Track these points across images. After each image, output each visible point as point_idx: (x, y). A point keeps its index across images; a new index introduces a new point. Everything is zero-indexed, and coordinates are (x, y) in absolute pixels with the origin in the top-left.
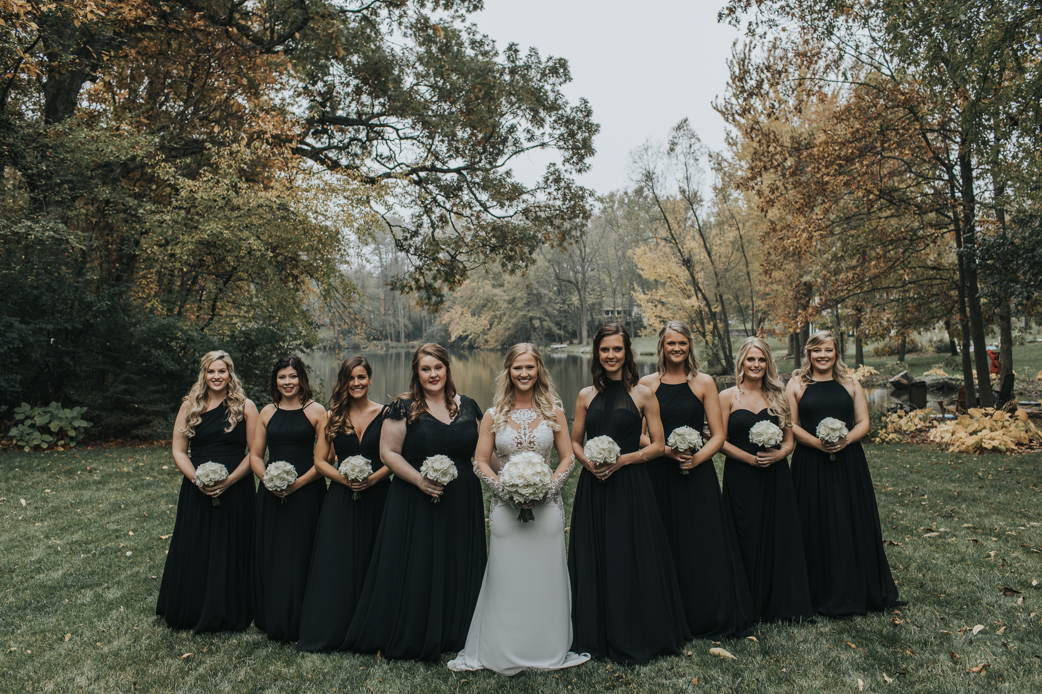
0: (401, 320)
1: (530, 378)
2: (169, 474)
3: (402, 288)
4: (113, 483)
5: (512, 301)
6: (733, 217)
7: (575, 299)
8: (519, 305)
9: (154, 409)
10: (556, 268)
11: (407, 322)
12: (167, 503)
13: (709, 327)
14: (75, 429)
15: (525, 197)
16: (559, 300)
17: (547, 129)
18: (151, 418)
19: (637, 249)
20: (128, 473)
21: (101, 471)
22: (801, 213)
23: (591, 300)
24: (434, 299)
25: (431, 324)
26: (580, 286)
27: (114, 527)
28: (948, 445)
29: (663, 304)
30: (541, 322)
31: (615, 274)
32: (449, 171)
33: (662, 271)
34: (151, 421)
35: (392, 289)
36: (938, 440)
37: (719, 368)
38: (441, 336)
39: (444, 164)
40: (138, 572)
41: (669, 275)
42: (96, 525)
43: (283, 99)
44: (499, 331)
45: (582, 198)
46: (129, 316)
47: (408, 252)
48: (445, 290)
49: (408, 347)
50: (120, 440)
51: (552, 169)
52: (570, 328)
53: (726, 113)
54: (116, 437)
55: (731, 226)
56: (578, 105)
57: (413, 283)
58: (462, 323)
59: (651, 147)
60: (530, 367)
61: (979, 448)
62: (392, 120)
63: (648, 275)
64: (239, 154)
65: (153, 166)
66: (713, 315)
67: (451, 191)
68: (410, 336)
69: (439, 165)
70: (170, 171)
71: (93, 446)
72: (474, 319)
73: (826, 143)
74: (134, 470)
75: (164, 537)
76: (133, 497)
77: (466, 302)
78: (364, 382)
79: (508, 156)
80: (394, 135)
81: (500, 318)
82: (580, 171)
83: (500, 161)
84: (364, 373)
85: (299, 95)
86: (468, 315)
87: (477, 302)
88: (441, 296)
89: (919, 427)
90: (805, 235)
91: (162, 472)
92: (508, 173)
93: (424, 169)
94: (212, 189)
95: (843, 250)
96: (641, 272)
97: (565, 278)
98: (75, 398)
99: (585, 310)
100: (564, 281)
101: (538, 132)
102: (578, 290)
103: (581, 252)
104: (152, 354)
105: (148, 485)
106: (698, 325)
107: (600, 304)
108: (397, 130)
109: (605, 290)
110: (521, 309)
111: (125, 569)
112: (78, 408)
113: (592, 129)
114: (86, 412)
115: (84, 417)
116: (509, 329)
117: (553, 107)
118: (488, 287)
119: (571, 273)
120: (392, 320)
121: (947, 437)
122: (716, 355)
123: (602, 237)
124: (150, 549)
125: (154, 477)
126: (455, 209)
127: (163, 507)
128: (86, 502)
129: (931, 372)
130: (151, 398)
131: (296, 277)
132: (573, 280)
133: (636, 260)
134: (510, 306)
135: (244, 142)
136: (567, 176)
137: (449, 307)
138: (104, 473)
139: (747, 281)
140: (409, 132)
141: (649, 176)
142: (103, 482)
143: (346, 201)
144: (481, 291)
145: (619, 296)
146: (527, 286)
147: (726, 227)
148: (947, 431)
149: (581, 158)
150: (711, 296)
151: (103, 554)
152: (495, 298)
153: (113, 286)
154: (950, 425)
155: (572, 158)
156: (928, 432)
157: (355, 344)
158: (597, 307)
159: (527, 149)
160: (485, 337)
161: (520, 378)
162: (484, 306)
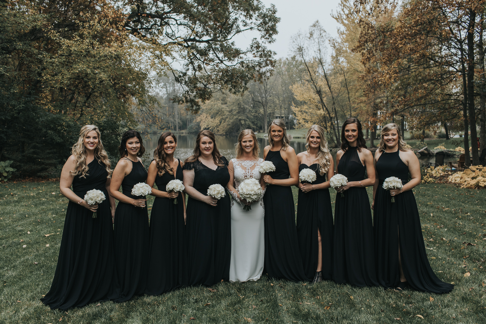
0: (177, 120)
1: (251, 146)
2: (55, 197)
3: (179, 101)
4: (24, 202)
5: (231, 111)
6: (342, 70)
7: (262, 111)
8: (234, 113)
9: (50, 162)
10: (253, 95)
11: (179, 121)
12: (52, 214)
13: (329, 124)
14: (7, 172)
15: (241, 55)
16: (254, 111)
17: (254, 20)
18: (47, 166)
19: (294, 85)
20: (33, 196)
21: (18, 195)
22: (386, 64)
23: (269, 111)
24: (195, 108)
25: (191, 122)
26: (264, 105)
27: (20, 228)
28: (460, 184)
29: (306, 113)
30: (245, 121)
31: (281, 98)
32: (203, 41)
33: (306, 96)
34: (47, 169)
35: (174, 102)
36: (453, 182)
37: (333, 145)
38: (196, 128)
39: (200, 38)
40: (28, 259)
41: (310, 98)
42: (10, 227)
43: (118, 7)
44: (225, 126)
45: (270, 56)
46: (36, 113)
47: (181, 83)
48: (200, 103)
49: (180, 133)
50: (32, 178)
51: (255, 41)
52: (259, 125)
53: (338, 19)
54: (29, 177)
55: (340, 74)
56: (270, 7)
57: (184, 99)
58: (206, 122)
59: (302, 34)
60: (250, 141)
61: (477, 186)
62: (174, 15)
63: (299, 98)
64: (94, 27)
65: (47, 33)
66: (331, 118)
67: (204, 53)
68: (181, 128)
69: (197, 38)
70: (57, 35)
71: (17, 181)
72: (212, 120)
73: (401, 27)
74: (36, 195)
75: (47, 236)
76: (35, 210)
77: (208, 111)
78: (173, 145)
79: (233, 34)
80: (174, 22)
81: (225, 120)
82: (270, 42)
83: (229, 37)
84: (173, 140)
85: (126, 4)
86: (209, 118)
87: (214, 112)
88: (199, 106)
89: (442, 174)
90: (388, 76)
91: (52, 196)
92: (232, 44)
93: (190, 40)
94: (79, 45)
95: (401, 85)
96: (296, 97)
97: (256, 100)
98: (7, 156)
99: (266, 116)
100: (256, 101)
101: (248, 21)
102: (264, 106)
103: (265, 87)
104: (48, 133)
105: (43, 204)
106: (324, 123)
107: (274, 113)
108: (176, 20)
109: (276, 106)
110: (235, 115)
111: (20, 257)
112: (8, 161)
113: (276, 20)
114: (13, 163)
115: (11, 166)
116: (229, 125)
117: (257, 9)
118: (219, 104)
119: (260, 98)
120: (172, 120)
121: (458, 181)
122: (332, 138)
123: (275, 80)
124: (37, 243)
125: (48, 199)
126: (205, 62)
127: (50, 216)
128: (7, 213)
129: (438, 147)
130: (48, 156)
131: (124, 96)
132: (261, 101)
133: (293, 91)
134: (230, 114)
135: (97, 21)
136: (263, 45)
137: (200, 114)
138: (20, 196)
139: (349, 102)
140: (183, 21)
141: (300, 49)
142: (18, 202)
143: (151, 54)
144: (216, 106)
145: (283, 109)
146: (238, 104)
147: (338, 75)
148: (458, 177)
149: (270, 35)
150: (330, 109)
151: (10, 246)
152: (223, 110)
153: (27, 97)
154: (459, 174)
155: (265, 35)
156: (447, 177)
157: (154, 131)
158: (272, 114)
159: (243, 31)
160: (218, 129)
161: (246, 147)
162: (217, 113)
